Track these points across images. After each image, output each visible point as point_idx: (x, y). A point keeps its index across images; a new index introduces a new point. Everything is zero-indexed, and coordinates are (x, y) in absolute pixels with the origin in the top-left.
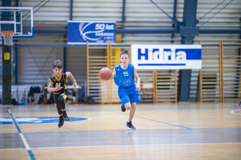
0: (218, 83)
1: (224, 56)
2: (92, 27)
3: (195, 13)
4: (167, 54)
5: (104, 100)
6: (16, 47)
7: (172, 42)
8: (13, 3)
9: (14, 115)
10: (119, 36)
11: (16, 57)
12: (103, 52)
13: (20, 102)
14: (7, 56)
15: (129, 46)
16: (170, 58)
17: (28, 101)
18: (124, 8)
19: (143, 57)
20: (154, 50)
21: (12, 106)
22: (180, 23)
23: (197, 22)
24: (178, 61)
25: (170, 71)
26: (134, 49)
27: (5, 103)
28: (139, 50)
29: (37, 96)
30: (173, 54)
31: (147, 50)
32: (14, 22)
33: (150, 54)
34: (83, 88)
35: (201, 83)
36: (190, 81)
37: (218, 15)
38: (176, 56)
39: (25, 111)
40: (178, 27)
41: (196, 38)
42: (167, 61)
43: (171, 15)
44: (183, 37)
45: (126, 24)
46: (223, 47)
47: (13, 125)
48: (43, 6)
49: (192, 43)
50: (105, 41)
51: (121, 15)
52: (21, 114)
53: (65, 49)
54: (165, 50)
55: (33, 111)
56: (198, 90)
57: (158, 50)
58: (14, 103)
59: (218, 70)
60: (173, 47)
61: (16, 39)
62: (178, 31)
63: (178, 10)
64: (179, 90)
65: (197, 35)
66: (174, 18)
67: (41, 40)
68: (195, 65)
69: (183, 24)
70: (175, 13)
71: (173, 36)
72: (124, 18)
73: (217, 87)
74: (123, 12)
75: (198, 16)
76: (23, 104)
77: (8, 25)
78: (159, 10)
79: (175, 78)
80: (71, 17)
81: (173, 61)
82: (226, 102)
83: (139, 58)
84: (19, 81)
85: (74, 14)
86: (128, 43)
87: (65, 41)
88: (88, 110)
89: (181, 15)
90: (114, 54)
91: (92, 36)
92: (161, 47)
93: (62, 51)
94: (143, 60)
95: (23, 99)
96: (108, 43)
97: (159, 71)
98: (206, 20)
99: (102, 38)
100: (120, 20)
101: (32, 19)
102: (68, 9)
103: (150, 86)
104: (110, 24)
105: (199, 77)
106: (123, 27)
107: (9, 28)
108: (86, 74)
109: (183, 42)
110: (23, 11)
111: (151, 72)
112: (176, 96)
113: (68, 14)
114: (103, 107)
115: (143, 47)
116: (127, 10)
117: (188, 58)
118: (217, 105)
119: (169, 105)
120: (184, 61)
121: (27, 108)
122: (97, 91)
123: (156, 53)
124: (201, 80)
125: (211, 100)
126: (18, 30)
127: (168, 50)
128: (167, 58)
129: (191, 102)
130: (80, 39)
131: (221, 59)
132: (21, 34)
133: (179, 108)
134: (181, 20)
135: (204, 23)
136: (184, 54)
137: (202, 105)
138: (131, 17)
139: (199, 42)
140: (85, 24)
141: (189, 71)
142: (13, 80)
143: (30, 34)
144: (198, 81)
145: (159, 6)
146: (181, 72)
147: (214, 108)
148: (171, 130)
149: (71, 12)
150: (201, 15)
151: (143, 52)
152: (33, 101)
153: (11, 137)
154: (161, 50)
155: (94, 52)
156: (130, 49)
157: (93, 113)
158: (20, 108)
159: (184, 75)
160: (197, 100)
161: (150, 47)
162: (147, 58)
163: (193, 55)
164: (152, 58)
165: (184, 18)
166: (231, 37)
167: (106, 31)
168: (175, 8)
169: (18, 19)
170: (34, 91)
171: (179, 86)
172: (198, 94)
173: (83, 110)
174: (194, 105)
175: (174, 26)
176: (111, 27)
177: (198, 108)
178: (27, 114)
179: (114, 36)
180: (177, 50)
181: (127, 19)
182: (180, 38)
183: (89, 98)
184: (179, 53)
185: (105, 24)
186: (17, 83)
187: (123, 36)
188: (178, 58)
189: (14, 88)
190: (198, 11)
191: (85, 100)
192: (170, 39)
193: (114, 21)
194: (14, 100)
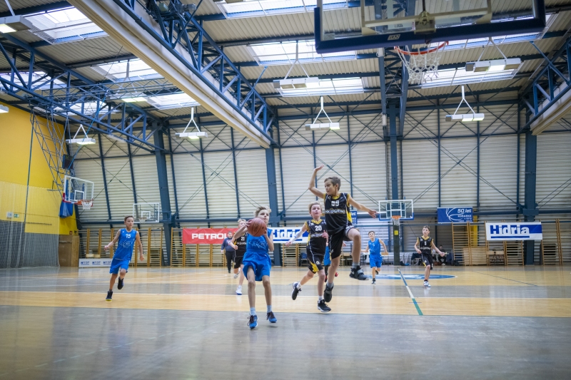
0: (557, 250)
1: (560, 230)
2: (455, 211)
3: (535, 198)
4: (514, 229)
5: (466, 263)
6: (402, 226)
7: (517, 220)
8: (399, 197)
9: (402, 273)
10: (475, 217)
11: (403, 233)
12: (464, 229)
13: (406, 264)
14: (396, 233)
15: (484, 224)
16: (516, 232)
17: (412, 263)
18: (478, 197)
19: (495, 232)
20: (503, 227)
21: (400, 266)
22: (523, 206)
23: (537, 205)
24: (523, 234)
25: (517, 242)
26: (488, 225)
27: (395, 264)
28: (492, 227)
29: (417, 260)
30: (519, 230)
31: (497, 227)
32: (401, 210)
33: (500, 229)
34: (450, 254)
35: (543, 251)
36: (534, 249)
37: (552, 200)
38: (521, 230)
39: (409, 270)
40: (521, 210)
41: (536, 217)
42: (514, 234)
43: (516, 201)
44: (525, 216)
45: (480, 208)
46: (560, 224)
47: (402, 280)
48: (420, 198)
49: (534, 220)
50: (465, 221)
51: (476, 202)
52: (407, 272)
53: (436, 227)
54: (512, 226)
55: (415, 270)
56: (541, 256)
57: (506, 226)
58: (402, 264)
59: (556, 240)
60: (518, 224)
61: (402, 221)
62: (522, 212)
63: (520, 194)
64: (525, 256)
65: (537, 215)
66: (518, 202)
67: (418, 221)
68: (537, 237)
69: (525, 206)
70: (518, 199)
71: (517, 216)
72: (478, 204)
73: (557, 254)
74: (478, 200)
75: (536, 200)
76: (408, 265)
77: (396, 212)
78: (505, 198)
79: (521, 247)
80: (440, 205)
81: (519, 234)
82: (565, 265)
83: (492, 233)
84: (405, 249)
85: (441, 203)
86: (483, 222)
87: (436, 222)
88: (454, 270)
89: (524, 201)
90: (472, 230)
91: (456, 217)
92: (509, 224)
93: (434, 228)
94: (495, 234)
95: (408, 262)
96: (467, 222)
97: (508, 242)
98: (543, 204)
99: (463, 219)
100: (476, 205)
101: (412, 207)
102: (438, 200)
103: (501, 253)
104: (468, 209)
105: (541, 246)
106: (478, 210)
107: (397, 214)
108: (452, 244)
109: (526, 221)
110: (406, 202)
111: (502, 242)
112: (523, 261)
113: (438, 203)
114: (466, 268)
115: (494, 225)
116: (480, 198)
117: (531, 232)
118: (558, 268)
119: (518, 267)
120: (528, 234)
121: (410, 268)
122: (460, 257)
123: (505, 229)
124: (543, 248)
125: (552, 264)
126: (403, 215)
127: (515, 226)
128: (513, 232)
129: (536, 265)
130: (447, 219)
131: (558, 232)
132: (405, 218)
133: (526, 270)
134: (523, 204)
135: (543, 205)
136: (527, 229)
137: (545, 267)
138: (483, 203)
139: (539, 220)
140: (450, 209)
141: (533, 242)
142: (401, 249)
143: (412, 217)
144: (541, 249)
145: (505, 194)
146: (525, 242)
147: (555, 270)
148: (520, 287)
149: (440, 201)
150: (540, 200)
151: (495, 228)
152: (415, 263)
153: (400, 289)
154: (509, 226)
155: (457, 229)
156: (484, 226)
157: (458, 272)
158: (406, 268)
159: (529, 244)
160: (540, 263)
161: (500, 224)
162: (498, 232)
163: (534, 229)
164: (502, 233)
165: (525, 202)
166: (565, 216)
167: (465, 214)
168: (518, 195)
169: (403, 207)
170: (415, 256)
171: (525, 253)
172: (541, 258)
173: (451, 270)
174: (538, 267)
175: (517, 208)
176: (469, 211)
177: (542, 270)
178: (411, 272)
179: (472, 217)
180: (522, 226)
181: (481, 205)
182: (523, 218)
183: (455, 261)
184: (523, 229)
185: (465, 209)
186: (403, 251)
187: (478, 217)
188: (523, 232)
189: (401, 254)
190: (536, 197)
191: (452, 263)
192: (515, 218)
193: (471, 206)
194: (402, 262)
